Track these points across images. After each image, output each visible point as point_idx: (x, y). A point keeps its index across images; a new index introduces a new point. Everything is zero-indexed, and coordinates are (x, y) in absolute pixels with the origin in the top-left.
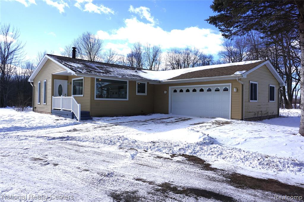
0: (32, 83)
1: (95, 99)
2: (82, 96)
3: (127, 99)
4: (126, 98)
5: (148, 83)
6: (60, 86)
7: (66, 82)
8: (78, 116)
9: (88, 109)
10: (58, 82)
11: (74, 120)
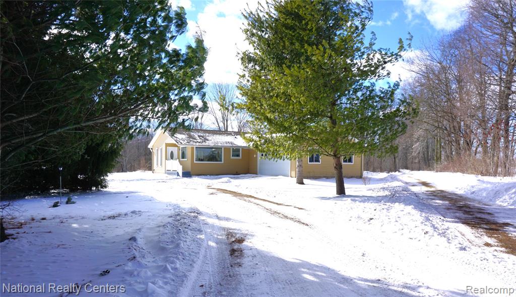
0: (152, 149)
1: (195, 162)
2: (186, 160)
3: (223, 162)
4: (221, 161)
5: (242, 149)
6: (172, 152)
7: (176, 148)
8: (181, 174)
9: (189, 169)
10: (170, 149)
11: (179, 177)
